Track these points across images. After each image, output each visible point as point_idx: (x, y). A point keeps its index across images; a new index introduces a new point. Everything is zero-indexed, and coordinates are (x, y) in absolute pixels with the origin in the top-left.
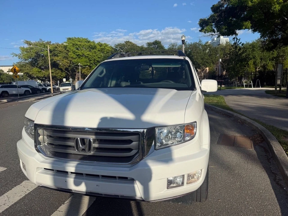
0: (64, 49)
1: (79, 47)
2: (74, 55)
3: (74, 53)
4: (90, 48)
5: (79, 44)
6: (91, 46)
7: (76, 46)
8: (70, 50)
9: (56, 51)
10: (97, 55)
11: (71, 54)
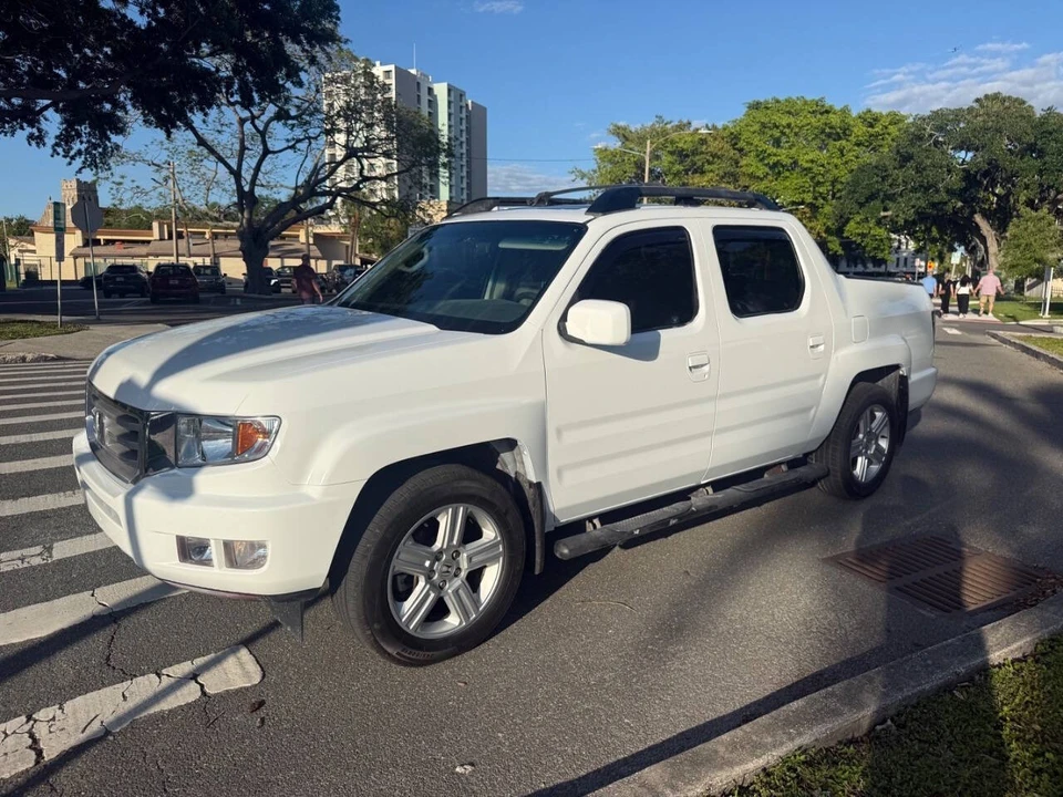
0: (727, 146)
1: (783, 133)
2: (759, 165)
3: (762, 160)
4: (823, 137)
5: (784, 123)
6: (830, 128)
7: (770, 133)
8: (747, 148)
9: (702, 153)
10: (846, 163)
11: (750, 164)
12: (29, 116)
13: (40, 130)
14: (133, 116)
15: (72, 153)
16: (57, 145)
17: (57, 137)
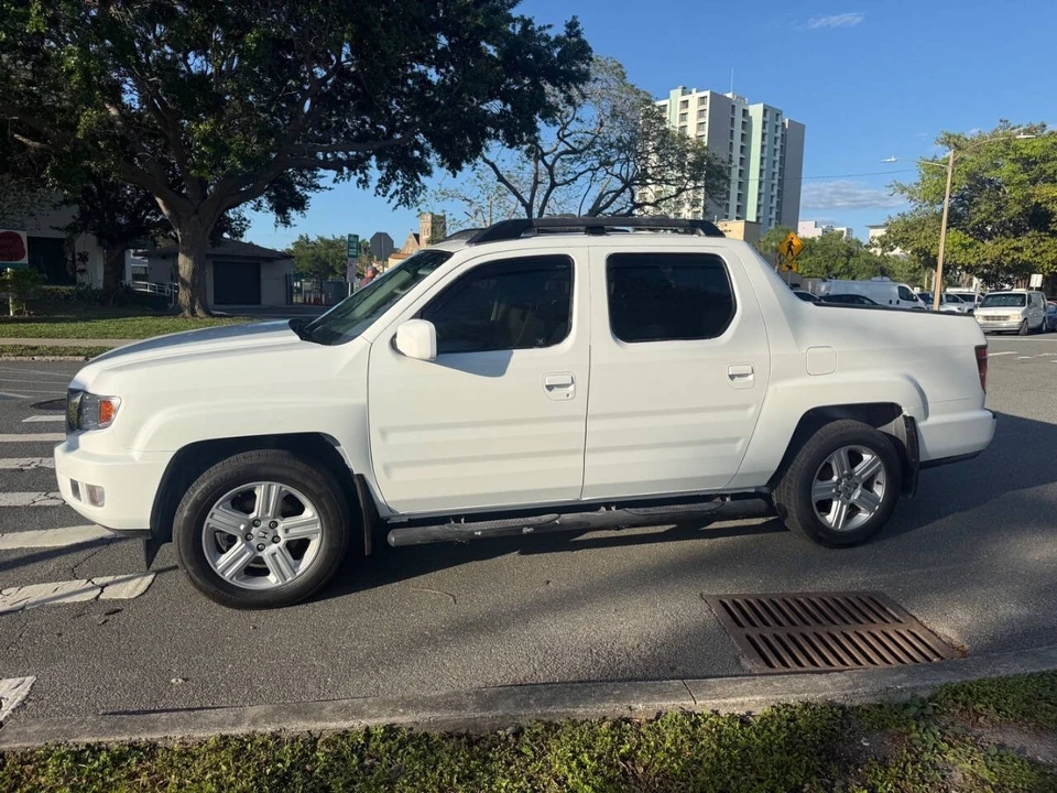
12: (357, 164)
13: (366, 176)
14: (433, 159)
15: (390, 193)
16: (379, 186)
17: (379, 180)
